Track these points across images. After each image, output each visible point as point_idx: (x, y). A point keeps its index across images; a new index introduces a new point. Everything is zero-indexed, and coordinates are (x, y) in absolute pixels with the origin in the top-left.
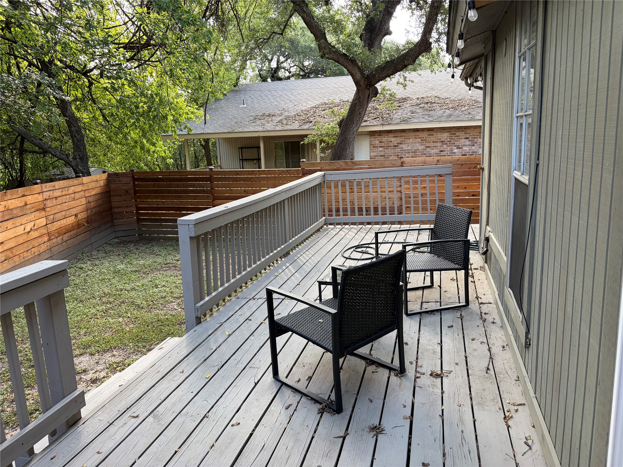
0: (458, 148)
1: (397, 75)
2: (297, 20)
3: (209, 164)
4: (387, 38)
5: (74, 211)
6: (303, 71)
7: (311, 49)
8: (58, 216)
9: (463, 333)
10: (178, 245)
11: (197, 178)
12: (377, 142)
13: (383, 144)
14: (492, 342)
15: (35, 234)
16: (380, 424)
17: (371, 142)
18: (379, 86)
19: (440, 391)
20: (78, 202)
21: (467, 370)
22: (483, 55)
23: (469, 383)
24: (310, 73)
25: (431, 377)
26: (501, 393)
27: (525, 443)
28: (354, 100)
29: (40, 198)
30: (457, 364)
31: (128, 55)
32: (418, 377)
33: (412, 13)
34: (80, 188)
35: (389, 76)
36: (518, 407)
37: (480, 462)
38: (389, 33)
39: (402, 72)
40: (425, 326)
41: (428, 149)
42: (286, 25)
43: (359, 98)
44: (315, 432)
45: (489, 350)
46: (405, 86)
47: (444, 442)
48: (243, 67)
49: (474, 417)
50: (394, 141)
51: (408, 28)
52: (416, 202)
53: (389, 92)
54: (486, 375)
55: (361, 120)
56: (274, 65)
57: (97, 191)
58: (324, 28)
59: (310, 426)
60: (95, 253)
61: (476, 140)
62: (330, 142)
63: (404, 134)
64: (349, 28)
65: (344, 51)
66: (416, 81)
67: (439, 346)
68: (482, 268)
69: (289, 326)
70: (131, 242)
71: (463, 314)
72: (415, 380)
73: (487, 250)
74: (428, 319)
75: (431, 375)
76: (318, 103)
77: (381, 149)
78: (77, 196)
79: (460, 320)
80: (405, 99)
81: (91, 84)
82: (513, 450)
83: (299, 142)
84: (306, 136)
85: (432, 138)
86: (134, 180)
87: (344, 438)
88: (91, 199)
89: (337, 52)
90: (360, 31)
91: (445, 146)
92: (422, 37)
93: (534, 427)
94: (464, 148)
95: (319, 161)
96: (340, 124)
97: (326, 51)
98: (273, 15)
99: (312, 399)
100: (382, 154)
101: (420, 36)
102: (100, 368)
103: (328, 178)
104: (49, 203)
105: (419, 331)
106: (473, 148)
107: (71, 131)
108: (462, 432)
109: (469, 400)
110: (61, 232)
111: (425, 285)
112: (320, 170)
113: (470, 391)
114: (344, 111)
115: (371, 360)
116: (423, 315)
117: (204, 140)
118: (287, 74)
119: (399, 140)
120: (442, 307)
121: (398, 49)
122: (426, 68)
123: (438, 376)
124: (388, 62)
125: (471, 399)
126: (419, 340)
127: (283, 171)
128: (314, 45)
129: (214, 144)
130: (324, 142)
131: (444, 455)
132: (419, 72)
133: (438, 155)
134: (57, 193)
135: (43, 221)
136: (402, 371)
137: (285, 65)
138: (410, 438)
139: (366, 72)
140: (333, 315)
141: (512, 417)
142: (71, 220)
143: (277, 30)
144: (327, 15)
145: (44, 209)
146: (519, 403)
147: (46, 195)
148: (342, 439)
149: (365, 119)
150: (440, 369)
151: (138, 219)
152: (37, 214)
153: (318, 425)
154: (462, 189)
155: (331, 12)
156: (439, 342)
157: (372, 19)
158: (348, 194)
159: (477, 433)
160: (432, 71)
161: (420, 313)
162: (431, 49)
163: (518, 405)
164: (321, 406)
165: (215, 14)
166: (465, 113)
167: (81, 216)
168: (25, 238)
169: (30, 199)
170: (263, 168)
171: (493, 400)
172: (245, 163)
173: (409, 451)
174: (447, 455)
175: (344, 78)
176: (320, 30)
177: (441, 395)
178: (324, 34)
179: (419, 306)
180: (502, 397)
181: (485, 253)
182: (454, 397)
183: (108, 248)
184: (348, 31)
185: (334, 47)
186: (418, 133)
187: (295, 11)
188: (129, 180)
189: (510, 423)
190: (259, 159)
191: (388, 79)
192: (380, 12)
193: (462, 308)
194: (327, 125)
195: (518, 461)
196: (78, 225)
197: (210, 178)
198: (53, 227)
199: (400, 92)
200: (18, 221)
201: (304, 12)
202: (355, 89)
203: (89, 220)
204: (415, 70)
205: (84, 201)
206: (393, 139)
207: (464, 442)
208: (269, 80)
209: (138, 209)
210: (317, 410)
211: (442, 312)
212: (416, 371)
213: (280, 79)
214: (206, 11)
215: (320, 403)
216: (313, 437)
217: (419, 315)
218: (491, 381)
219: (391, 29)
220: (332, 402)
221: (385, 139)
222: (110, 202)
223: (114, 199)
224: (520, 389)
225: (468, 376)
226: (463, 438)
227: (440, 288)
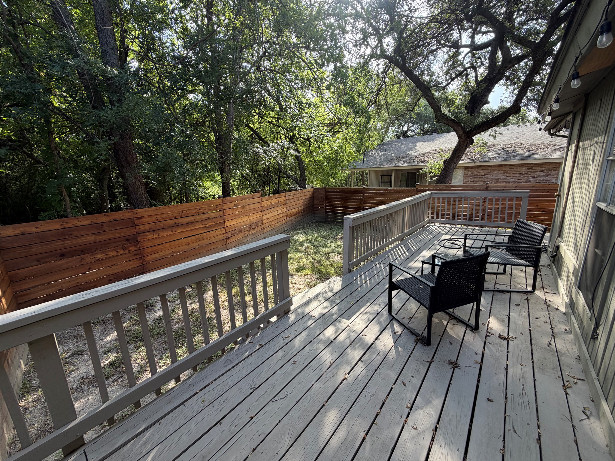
0: (534, 177)
1: (490, 130)
2: (423, 102)
3: (363, 184)
4: (485, 106)
5: (298, 206)
6: (423, 131)
7: (430, 117)
8: (291, 208)
9: (529, 312)
10: (343, 226)
11: (356, 192)
12: (469, 173)
13: (473, 175)
14: (555, 324)
15: (281, 215)
16: (457, 361)
17: (465, 173)
18: (475, 138)
19: (506, 350)
20: (299, 202)
21: (531, 340)
22: (571, 112)
23: (532, 350)
24: (427, 132)
25: (499, 339)
26: (561, 365)
27: (583, 412)
28: (456, 147)
29: (285, 199)
30: (521, 333)
31: (328, 129)
32: (488, 336)
33: (507, 88)
34: (301, 195)
35: (483, 131)
36: (578, 381)
37: (537, 412)
38: (488, 103)
39: (494, 128)
40: (497, 300)
41: (508, 178)
42: (416, 104)
43: (460, 146)
44: (411, 353)
45: (552, 329)
46: (495, 137)
47: (506, 389)
48: (387, 131)
49: (534, 377)
50: (482, 172)
51: (503, 98)
52: (496, 213)
53: (482, 142)
54: (548, 348)
55: (459, 159)
56: (405, 128)
57: (308, 196)
58: (440, 104)
59: (408, 349)
60: (305, 226)
61: (550, 172)
62: (437, 173)
63: (490, 168)
64: (457, 102)
65: (452, 118)
66: (504, 133)
67: (508, 317)
68: (549, 266)
69: (401, 286)
70: (322, 222)
71: (529, 298)
72: (486, 338)
73: (556, 255)
74: (499, 296)
75: (499, 337)
76: (431, 149)
77: (471, 177)
78: (300, 198)
79: (526, 301)
80: (494, 145)
81: (310, 144)
82: (570, 413)
83: (416, 173)
84: (421, 169)
85: (513, 171)
86: (326, 192)
87: (430, 363)
88: (305, 200)
89: (448, 118)
90: (466, 103)
91: (522, 176)
92: (514, 103)
93: (593, 401)
94: (539, 178)
95: (427, 184)
96: (445, 162)
97: (440, 118)
98: (408, 100)
99: (411, 332)
100: (472, 180)
101: (512, 103)
102: (302, 283)
103: (434, 196)
104: (288, 202)
105: (492, 303)
106: (547, 178)
107: (300, 168)
108: (523, 385)
109: (531, 363)
110: (292, 215)
111: (498, 272)
112: (428, 190)
113: (532, 357)
114: (448, 155)
115: (453, 316)
116: (496, 293)
117: (362, 172)
118: (413, 133)
119: (486, 172)
120: (512, 290)
121: (492, 113)
122: (513, 124)
123: (504, 339)
124: (484, 122)
125: (533, 362)
126: (491, 309)
127: (405, 190)
128: (432, 115)
129: (367, 174)
130: (433, 173)
131: (506, 398)
132: (507, 127)
133: (515, 182)
134: (292, 197)
135: (285, 210)
136: (476, 328)
137: (412, 128)
138: (479, 377)
139: (467, 130)
140: (432, 288)
141: (570, 387)
142: (296, 210)
143: (410, 108)
144: (443, 96)
145: (285, 204)
146: (579, 378)
147: (287, 198)
148: (429, 363)
149: (462, 159)
150: (507, 334)
151: (326, 212)
152: (283, 206)
153: (414, 349)
154: (534, 206)
155: (446, 94)
156: (508, 314)
157: (476, 95)
158: (446, 204)
159: (537, 390)
160: (518, 126)
161: (494, 291)
162: (520, 111)
163: (577, 379)
164: (416, 338)
165: (374, 103)
166: (543, 153)
167: (301, 208)
168: (277, 217)
169: (280, 199)
170: (393, 188)
171: (553, 369)
172: (382, 184)
173: (478, 386)
174: (508, 399)
175: (450, 134)
176: (438, 106)
177: (506, 353)
178: (440, 108)
179: (492, 286)
180: (562, 368)
181: (553, 257)
182: (518, 358)
183: (311, 224)
184: (456, 104)
185: (446, 115)
186: (501, 168)
187: (422, 96)
188: (323, 192)
189: (568, 391)
190: (391, 182)
191: (483, 133)
192: (482, 90)
193: (529, 294)
194: (435, 163)
195: (575, 424)
196: (299, 212)
197: (363, 192)
198: (289, 213)
199: (490, 141)
200: (275, 209)
201: (428, 96)
202: (458, 140)
203: (304, 210)
204: (504, 126)
205: (302, 201)
206: (481, 171)
207: (524, 394)
208: (401, 137)
209: (326, 206)
210: (413, 340)
211: (512, 294)
212: (487, 331)
213: (408, 137)
214: (370, 102)
215: (416, 336)
216: (410, 356)
217: (492, 292)
218: (552, 353)
219: (489, 100)
220: (424, 337)
221: (475, 171)
222: (313, 202)
223: (315, 201)
224: (581, 366)
225: (531, 344)
226: (523, 390)
227: (511, 275)
